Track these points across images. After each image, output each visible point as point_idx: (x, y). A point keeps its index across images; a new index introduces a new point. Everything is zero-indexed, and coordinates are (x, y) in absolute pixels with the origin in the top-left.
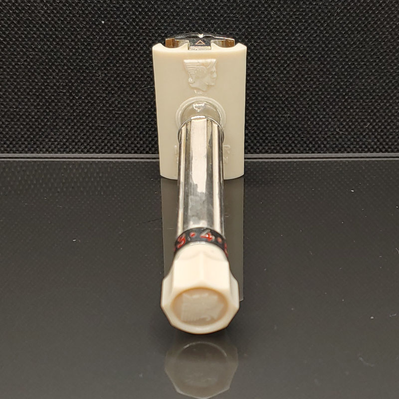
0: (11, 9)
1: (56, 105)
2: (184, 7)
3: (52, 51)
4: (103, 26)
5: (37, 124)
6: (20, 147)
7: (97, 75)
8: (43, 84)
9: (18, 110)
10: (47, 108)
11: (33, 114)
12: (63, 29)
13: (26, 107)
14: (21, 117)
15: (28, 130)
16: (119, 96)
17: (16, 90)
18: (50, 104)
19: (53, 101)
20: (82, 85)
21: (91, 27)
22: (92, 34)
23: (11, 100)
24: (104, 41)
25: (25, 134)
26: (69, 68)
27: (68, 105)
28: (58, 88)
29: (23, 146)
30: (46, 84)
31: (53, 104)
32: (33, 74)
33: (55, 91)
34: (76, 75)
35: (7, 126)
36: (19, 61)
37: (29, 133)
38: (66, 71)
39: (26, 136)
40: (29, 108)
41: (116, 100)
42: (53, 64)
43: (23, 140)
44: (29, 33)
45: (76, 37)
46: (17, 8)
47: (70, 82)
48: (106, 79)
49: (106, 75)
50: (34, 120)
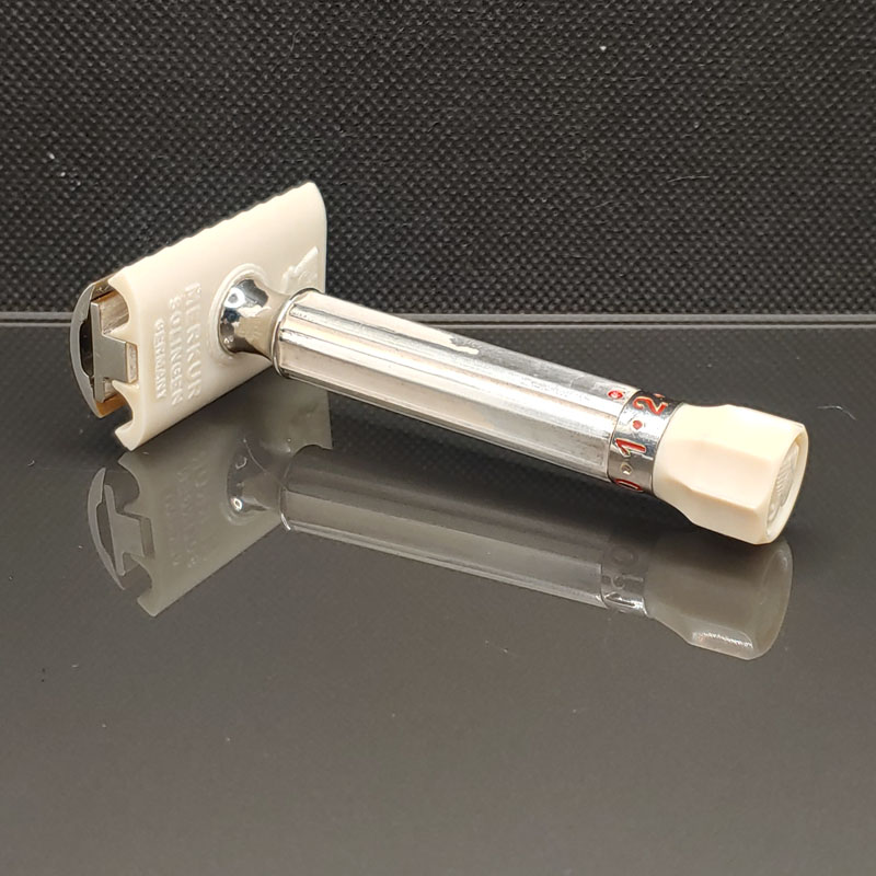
0: (420, 18)
1: (489, 214)
2: (770, 20)
3: (493, 105)
4: (603, 54)
5: (446, 252)
6: (409, 299)
7: (578, 155)
8: (467, 173)
9: (410, 225)
10: (471, 221)
11: (441, 232)
12: (520, 62)
13: (428, 219)
14: (416, 239)
15: (427, 266)
16: (617, 197)
17: (412, 185)
18: (477, 214)
19: (483, 207)
20: (546, 174)
21: (577, 57)
22: (577, 72)
23: (398, 205)
24: (601, 86)
25: (421, 273)
26: (523, 140)
27: (513, 215)
28: (497, 180)
29: (415, 298)
30: (473, 173)
31: (484, 214)
32: (449, 152)
33: (490, 188)
34: (535, 154)
35: (385, 258)
36: (424, 124)
37: (428, 272)
38: (516, 146)
39: (422, 278)
40: (434, 220)
41: (610, 204)
42: (492, 132)
43: (415, 285)
44: (450, 68)
45: (545, 78)
46: (433, 17)
47: (522, 168)
48: (596, 162)
49: (595, 155)
50: (440, 245)
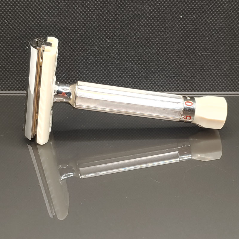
0: (130, 8)
1: (149, 64)
2: (228, 9)
3: (150, 33)
4: (181, 19)
5: (137, 75)
7: (174, 47)
8: (143, 52)
9: (127, 67)
10: (144, 66)
11: (136, 69)
12: (158, 21)
13: (132, 65)
14: (129, 71)
15: (132, 79)
16: (185, 59)
17: (127, 56)
18: (146, 64)
19: (148, 62)
20: (165, 53)
21: (174, 19)
22: (174, 24)
23: (124, 61)
24: (181, 28)
25: (130, 81)
26: (159, 43)
27: (156, 64)
28: (151, 54)
30: (145, 52)
31: (148, 64)
32: (138, 46)
33: (149, 56)
34: (162, 47)
35: (120, 76)
36: (131, 38)
37: (132, 80)
38: (157, 44)
39: (130, 82)
40: (134, 66)
41: (183, 61)
42: (150, 41)
43: (128, 84)
44: (138, 23)
45: (165, 25)
46: (134, 8)
47: (158, 51)
48: (179, 49)
49: (179, 47)
50: (135, 73)
